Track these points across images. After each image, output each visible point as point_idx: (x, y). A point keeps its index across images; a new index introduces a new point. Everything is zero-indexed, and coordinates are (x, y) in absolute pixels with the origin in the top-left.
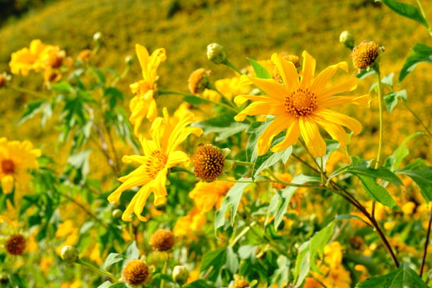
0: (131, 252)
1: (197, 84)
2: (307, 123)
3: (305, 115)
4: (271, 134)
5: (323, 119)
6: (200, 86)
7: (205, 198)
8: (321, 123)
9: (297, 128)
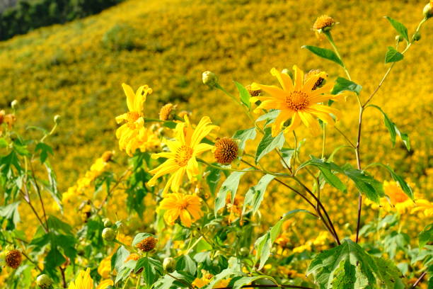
0: (121, 253)
1: (168, 115)
2: (305, 113)
3: (301, 108)
4: (281, 121)
5: (315, 110)
6: (170, 117)
7: (170, 212)
8: (314, 113)
9: (298, 117)
